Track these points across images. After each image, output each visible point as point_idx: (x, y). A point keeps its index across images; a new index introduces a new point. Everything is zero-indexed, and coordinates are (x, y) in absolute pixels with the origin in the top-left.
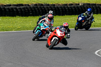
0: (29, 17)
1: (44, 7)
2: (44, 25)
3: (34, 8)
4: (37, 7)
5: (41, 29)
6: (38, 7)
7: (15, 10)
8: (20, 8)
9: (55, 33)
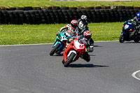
0: (41, 25)
1: (61, 12)
2: (65, 34)
3: (48, 12)
4: (52, 12)
5: (62, 40)
6: (54, 11)
7: (21, 15)
8: (28, 13)
9: (73, 45)
